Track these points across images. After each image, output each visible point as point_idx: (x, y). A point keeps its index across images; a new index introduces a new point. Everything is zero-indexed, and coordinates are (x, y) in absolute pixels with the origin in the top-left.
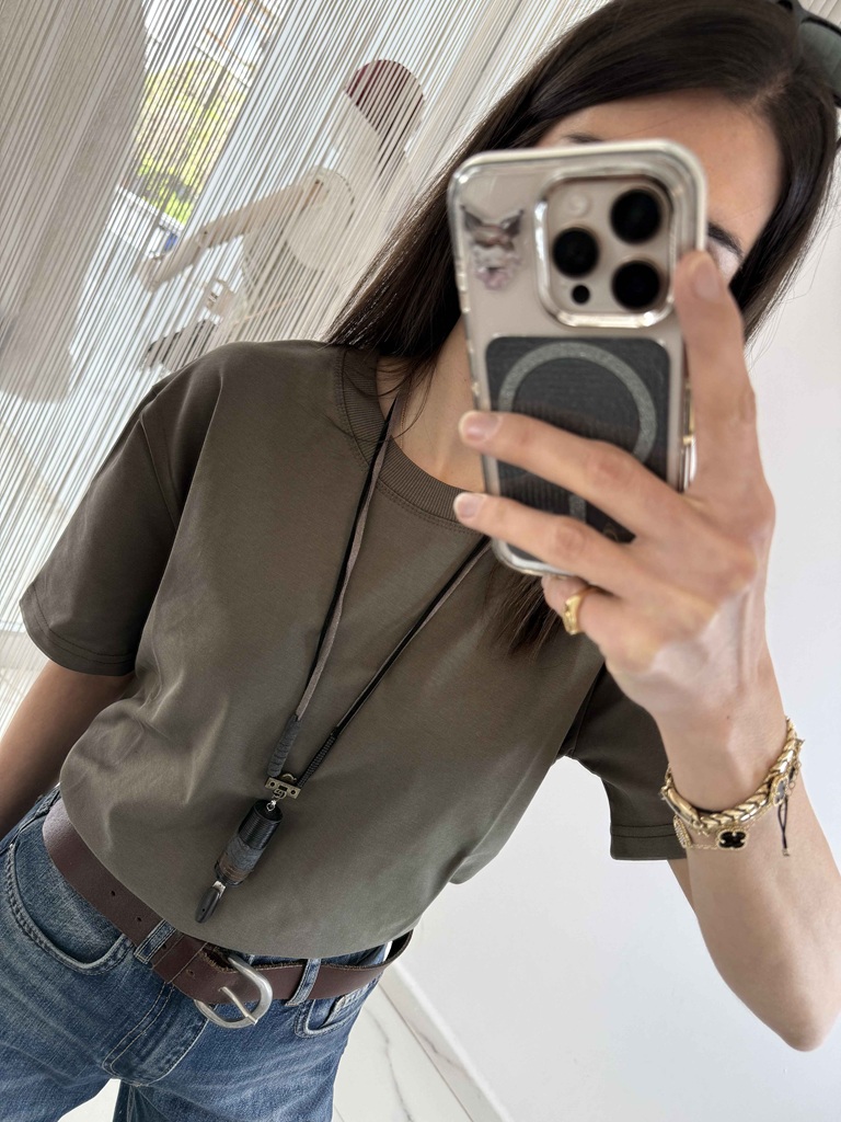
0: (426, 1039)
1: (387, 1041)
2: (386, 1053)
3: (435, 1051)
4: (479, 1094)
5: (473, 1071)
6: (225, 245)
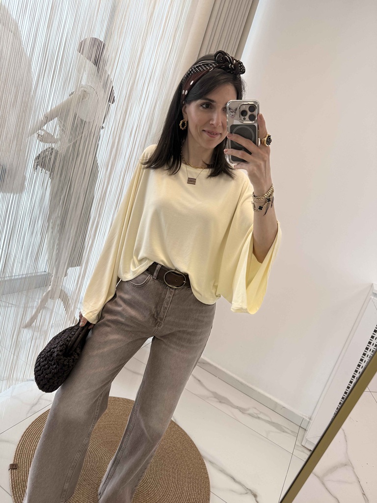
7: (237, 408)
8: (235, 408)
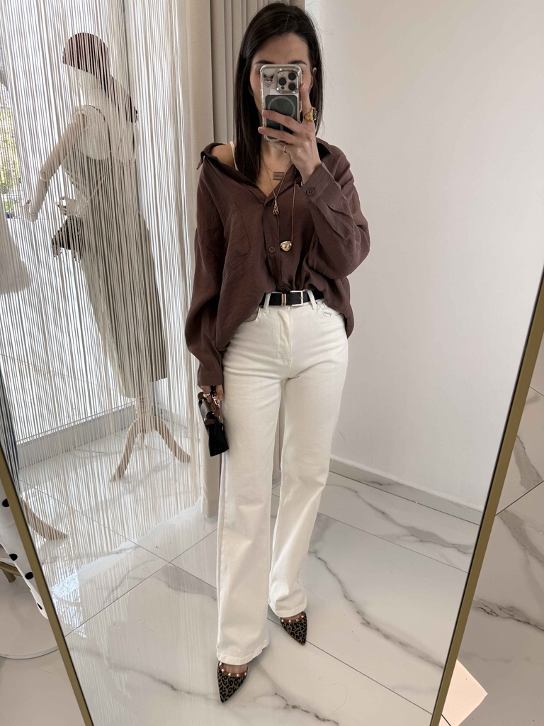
0: (374, 482)
1: (356, 492)
2: (358, 496)
3: (381, 485)
4: (410, 488)
5: (401, 481)
6: (55, 175)
7: (454, 546)
8: (449, 547)
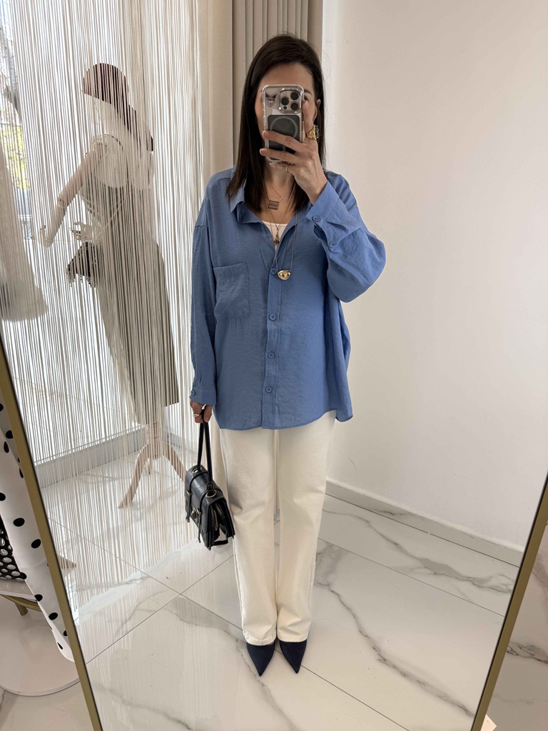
2: (370, 526)
3: (393, 514)
7: (468, 579)
8: (464, 580)
